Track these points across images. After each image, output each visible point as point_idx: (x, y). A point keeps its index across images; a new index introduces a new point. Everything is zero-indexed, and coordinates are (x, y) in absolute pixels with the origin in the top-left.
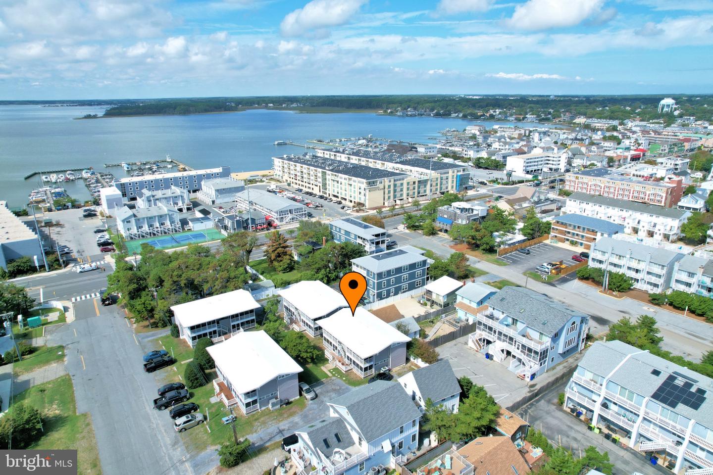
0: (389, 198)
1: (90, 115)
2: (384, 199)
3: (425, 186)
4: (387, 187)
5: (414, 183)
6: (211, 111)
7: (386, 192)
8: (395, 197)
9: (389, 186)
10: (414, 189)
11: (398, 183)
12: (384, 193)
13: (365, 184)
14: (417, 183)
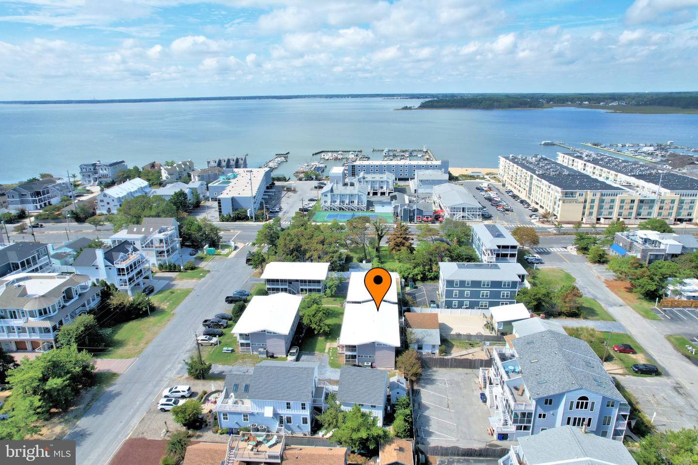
0: (591, 214)
1: (407, 107)
2: (583, 214)
3: (651, 207)
4: (589, 201)
5: (633, 201)
6: (515, 107)
7: (588, 206)
8: (599, 213)
9: (593, 201)
10: (631, 208)
11: (607, 199)
12: (584, 208)
13: (560, 193)
14: (636, 203)
